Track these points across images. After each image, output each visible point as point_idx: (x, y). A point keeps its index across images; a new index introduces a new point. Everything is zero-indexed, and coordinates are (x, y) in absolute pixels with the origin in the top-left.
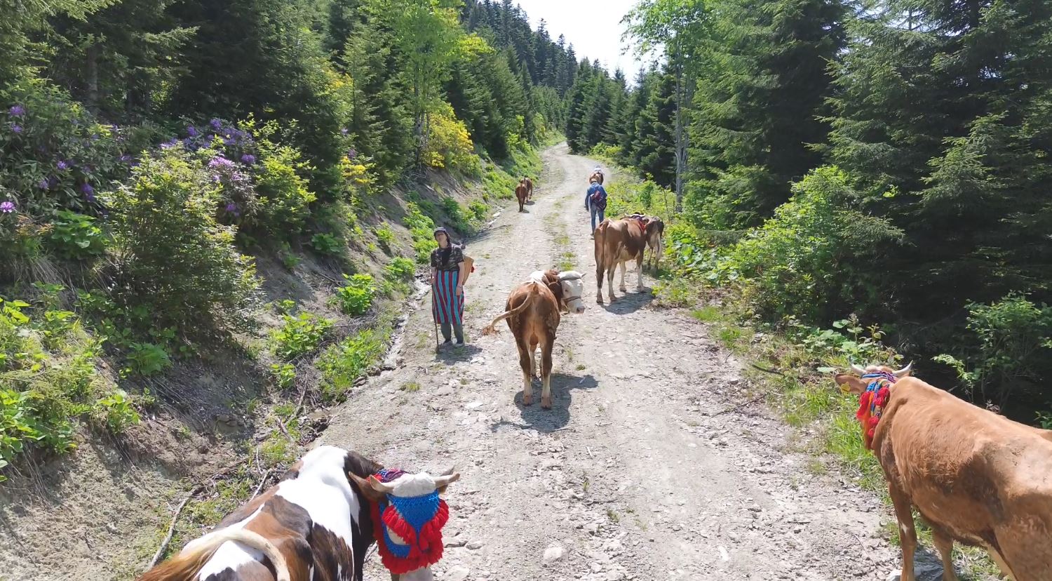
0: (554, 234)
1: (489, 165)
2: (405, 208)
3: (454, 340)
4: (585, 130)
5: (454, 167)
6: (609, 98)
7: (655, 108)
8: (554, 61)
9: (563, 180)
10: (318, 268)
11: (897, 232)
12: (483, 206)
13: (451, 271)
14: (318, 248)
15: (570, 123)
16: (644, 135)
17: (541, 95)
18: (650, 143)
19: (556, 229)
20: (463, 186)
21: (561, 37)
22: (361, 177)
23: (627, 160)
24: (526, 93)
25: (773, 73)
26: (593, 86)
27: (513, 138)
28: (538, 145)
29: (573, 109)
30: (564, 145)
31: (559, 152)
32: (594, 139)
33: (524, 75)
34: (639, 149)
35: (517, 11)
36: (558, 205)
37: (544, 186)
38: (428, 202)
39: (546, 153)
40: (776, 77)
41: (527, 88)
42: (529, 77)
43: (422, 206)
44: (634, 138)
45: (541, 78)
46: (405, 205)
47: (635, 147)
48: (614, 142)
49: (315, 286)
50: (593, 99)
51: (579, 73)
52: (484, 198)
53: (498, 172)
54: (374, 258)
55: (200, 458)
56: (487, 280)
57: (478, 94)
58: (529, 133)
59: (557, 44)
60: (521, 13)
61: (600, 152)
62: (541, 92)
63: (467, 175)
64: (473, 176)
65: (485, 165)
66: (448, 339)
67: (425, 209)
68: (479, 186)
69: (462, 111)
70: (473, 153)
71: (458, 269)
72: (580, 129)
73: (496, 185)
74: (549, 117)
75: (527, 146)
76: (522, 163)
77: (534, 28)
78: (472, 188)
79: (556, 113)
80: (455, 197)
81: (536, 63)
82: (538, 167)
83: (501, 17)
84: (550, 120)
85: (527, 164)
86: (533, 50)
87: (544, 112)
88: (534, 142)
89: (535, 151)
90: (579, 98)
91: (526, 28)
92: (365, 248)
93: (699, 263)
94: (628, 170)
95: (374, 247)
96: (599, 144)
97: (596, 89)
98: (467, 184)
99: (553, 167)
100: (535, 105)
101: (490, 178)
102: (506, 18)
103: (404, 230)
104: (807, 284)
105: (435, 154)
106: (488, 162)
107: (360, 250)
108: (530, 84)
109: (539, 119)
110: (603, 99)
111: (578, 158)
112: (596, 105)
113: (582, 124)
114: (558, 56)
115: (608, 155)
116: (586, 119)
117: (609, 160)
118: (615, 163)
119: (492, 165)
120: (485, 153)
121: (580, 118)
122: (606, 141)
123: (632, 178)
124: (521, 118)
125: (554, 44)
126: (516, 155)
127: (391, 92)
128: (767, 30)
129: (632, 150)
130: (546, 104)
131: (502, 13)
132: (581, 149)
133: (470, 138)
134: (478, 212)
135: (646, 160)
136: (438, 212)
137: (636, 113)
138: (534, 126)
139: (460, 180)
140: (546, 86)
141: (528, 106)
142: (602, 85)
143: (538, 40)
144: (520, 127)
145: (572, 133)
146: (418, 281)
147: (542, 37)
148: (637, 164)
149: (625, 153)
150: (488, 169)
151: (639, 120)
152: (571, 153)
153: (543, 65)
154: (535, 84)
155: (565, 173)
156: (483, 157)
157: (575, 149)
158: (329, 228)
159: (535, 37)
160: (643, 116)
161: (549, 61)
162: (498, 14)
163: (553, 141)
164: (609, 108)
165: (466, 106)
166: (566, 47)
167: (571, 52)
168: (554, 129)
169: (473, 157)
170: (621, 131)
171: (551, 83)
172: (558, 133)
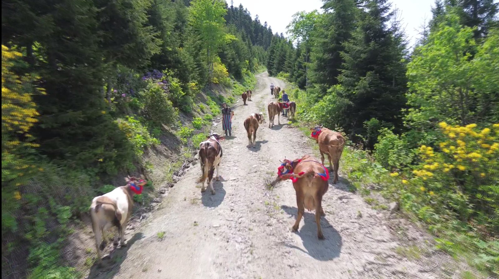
0: (259, 108)
1: (234, 82)
2: (206, 98)
3: (228, 135)
4: (275, 66)
5: (221, 83)
6: (286, 52)
7: (303, 58)
8: (262, 34)
9: (265, 88)
10: (184, 116)
11: (351, 103)
12: (233, 98)
13: (228, 115)
14: (184, 110)
15: (269, 63)
16: (299, 69)
17: (256, 50)
18: (301, 72)
19: (260, 106)
20: (225, 91)
21: (266, 22)
22: (193, 87)
23: (292, 79)
24: (250, 50)
25: (329, 53)
26: (279, 47)
27: (244, 70)
28: (255, 72)
29: (270, 57)
30: (266, 72)
31: (264, 75)
32: (279, 70)
33: (249, 41)
34: (297, 75)
35: (245, 11)
36: (262, 98)
37: (257, 90)
38: (213, 96)
39: (258, 76)
40: (331, 55)
41: (250, 47)
42: (251, 42)
43: (211, 97)
44: (295, 70)
45: (257, 41)
46: (206, 97)
47: (295, 74)
48: (287, 72)
49: (185, 121)
50: (278, 53)
51: (273, 41)
52: (233, 95)
53: (238, 85)
54: (199, 114)
55: (171, 155)
56: (236, 121)
57: (230, 53)
58: (251, 67)
59: (264, 26)
60: (247, 13)
61: (282, 76)
62: (256, 48)
63: (226, 86)
64: (228, 86)
65: (233, 82)
66: (227, 135)
67: (213, 99)
68: (231, 90)
69: (224, 61)
70: (228, 77)
71: (230, 114)
72: (272, 66)
73: (238, 90)
74: (260, 59)
75: (250, 73)
76: (248, 81)
77: (253, 19)
78: (228, 91)
79: (263, 58)
80: (223, 94)
81: (254, 35)
82: (255, 82)
83: (239, 15)
84: (260, 61)
85: (250, 81)
86: (253, 29)
87: (257, 57)
88: (253, 71)
89: (253, 75)
90: (272, 52)
91: (250, 19)
92: (197, 110)
93: (305, 115)
94: (292, 84)
95: (199, 110)
96: (281, 72)
97: (280, 48)
98: (226, 89)
99: (261, 82)
100: (253, 55)
101: (235, 87)
102: (241, 15)
103: (207, 106)
104: (328, 117)
105: (215, 78)
106: (234, 80)
107: (195, 111)
108: (252, 45)
109: (255, 60)
110: (283, 53)
111: (271, 78)
112: (280, 55)
113: (274, 63)
114: (264, 31)
115: (285, 77)
116: (276, 61)
117: (285, 79)
118: (287, 81)
119: (236, 82)
120: (233, 77)
121: (273, 61)
122: (284, 71)
123: (294, 87)
124: (247, 61)
125: (262, 26)
126: (246, 78)
127: (201, 57)
128: (326, 40)
129: (294, 75)
130: (259, 53)
131: (239, 12)
132: (273, 74)
133: (227, 71)
134: (231, 100)
135: (299, 79)
136: (216, 100)
137: (296, 60)
138: (253, 64)
139: (224, 88)
140: (259, 45)
141: (250, 55)
142: (282, 47)
143: (255, 24)
144: (247, 65)
145: (270, 67)
146: (213, 122)
147: (257, 22)
148: (296, 81)
149: (291, 77)
150: (234, 84)
151: (297, 63)
152: (269, 76)
153: (257, 36)
154: (254, 45)
155: (266, 85)
156: (232, 78)
157: (271, 74)
158: (186, 103)
159: (254, 23)
160: (298, 61)
161: (260, 34)
162: (237, 13)
163: (262, 70)
164: (285, 57)
165: (225, 58)
166: (268, 27)
167: (270, 30)
168: (262, 65)
169: (228, 79)
170: (289, 67)
171: (261, 44)
172: (264, 66)
